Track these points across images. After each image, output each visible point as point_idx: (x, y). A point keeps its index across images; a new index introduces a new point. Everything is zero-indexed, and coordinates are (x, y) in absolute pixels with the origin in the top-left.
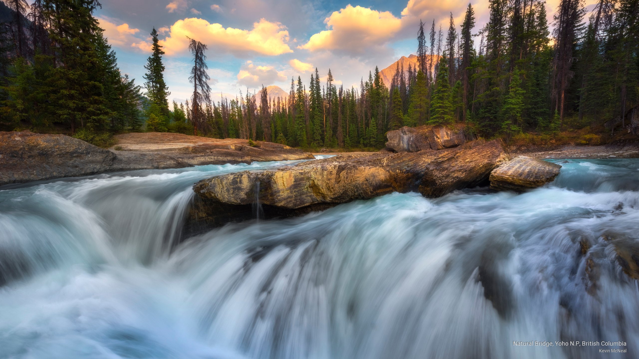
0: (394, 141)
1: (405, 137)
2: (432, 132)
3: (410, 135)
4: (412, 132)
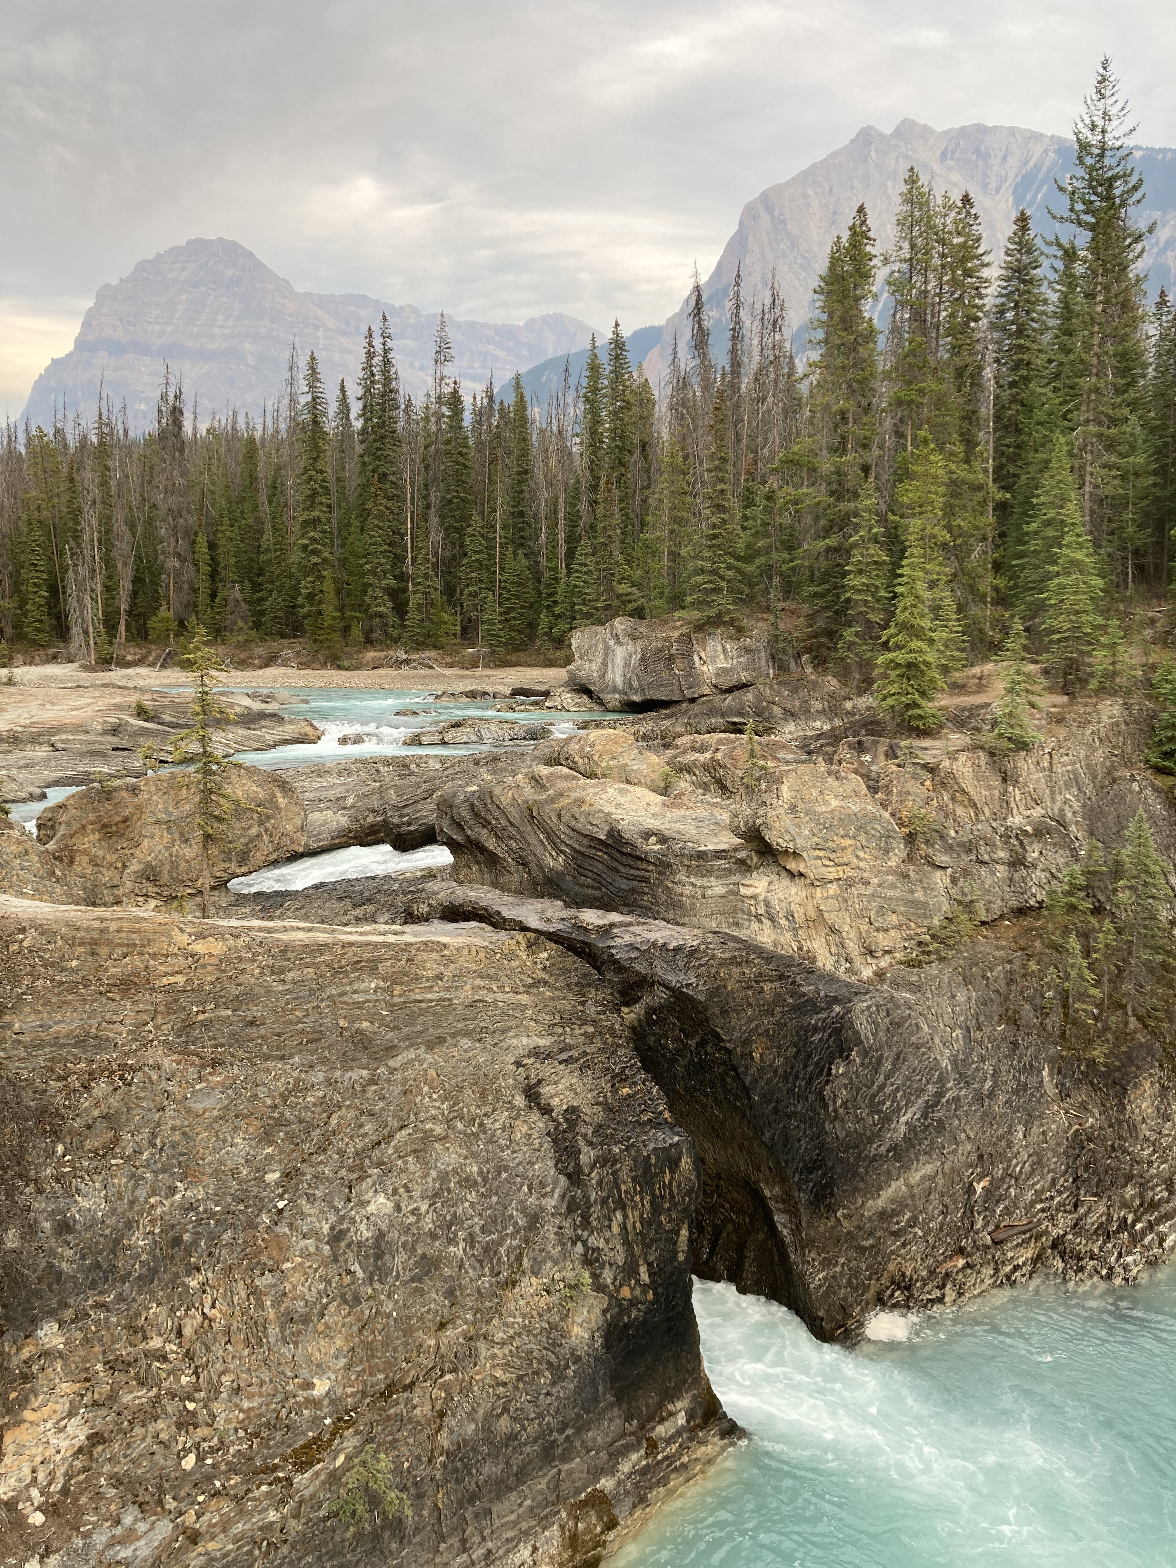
0: (590, 661)
1: (620, 653)
2: (687, 640)
3: (630, 647)
4: (634, 638)
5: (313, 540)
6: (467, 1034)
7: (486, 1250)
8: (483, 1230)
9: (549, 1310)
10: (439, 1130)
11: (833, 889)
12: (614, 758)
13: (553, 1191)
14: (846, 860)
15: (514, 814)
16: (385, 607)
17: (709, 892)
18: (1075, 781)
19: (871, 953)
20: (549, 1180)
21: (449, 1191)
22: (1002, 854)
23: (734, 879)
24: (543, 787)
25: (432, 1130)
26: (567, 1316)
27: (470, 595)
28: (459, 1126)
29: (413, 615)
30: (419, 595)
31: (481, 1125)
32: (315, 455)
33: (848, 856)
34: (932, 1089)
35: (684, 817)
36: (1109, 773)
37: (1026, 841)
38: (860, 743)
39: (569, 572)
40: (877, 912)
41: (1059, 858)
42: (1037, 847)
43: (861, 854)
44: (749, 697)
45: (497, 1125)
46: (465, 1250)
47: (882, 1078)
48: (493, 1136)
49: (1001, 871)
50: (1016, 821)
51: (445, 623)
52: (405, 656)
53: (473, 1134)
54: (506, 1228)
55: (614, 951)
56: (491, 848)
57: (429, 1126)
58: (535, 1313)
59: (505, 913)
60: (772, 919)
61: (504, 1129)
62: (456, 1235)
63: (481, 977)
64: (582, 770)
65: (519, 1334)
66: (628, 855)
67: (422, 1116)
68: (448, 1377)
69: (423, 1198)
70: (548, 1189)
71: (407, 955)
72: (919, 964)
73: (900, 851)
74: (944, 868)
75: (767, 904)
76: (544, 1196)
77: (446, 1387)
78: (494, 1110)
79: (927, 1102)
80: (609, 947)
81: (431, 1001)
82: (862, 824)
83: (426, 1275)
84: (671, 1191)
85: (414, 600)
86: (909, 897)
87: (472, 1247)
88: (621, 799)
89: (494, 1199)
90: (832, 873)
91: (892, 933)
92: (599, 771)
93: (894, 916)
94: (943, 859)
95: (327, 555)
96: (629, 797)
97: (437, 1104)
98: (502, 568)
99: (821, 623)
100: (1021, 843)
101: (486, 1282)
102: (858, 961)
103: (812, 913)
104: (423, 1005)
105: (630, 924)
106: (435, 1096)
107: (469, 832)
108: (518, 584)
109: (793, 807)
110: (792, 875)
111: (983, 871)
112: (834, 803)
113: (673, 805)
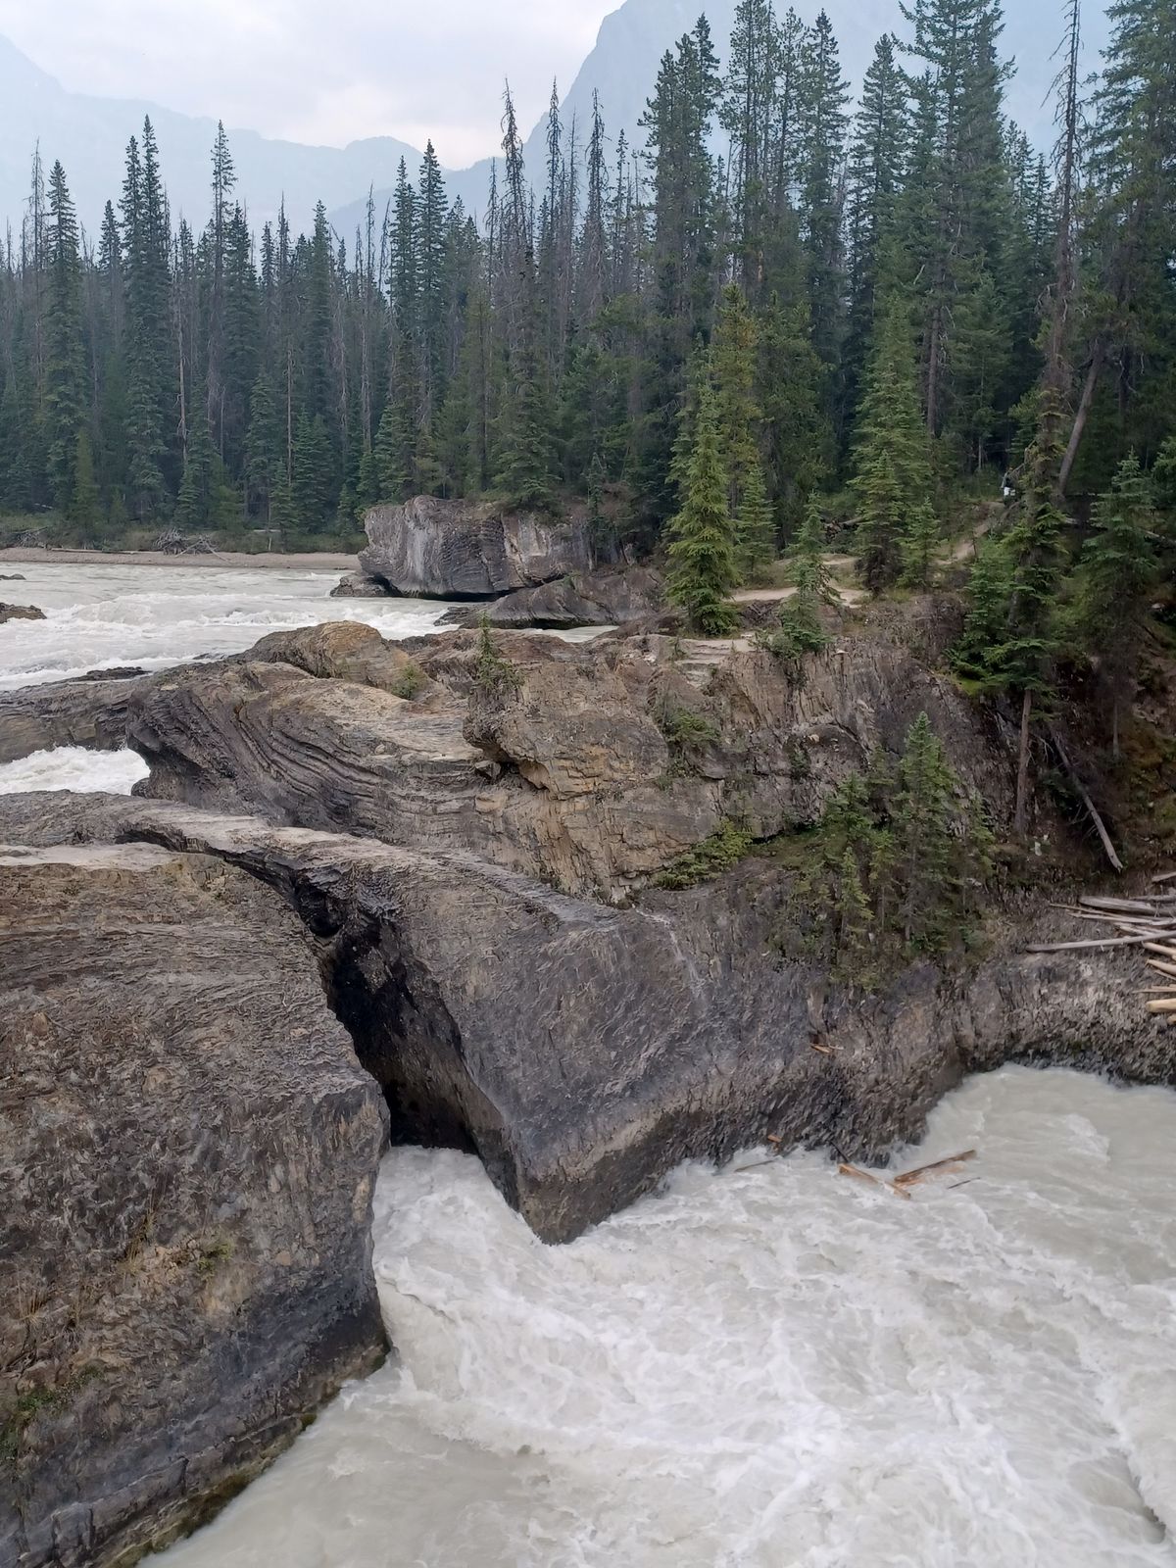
0: (386, 546)
1: (420, 538)
2: (496, 525)
3: (432, 531)
4: (436, 520)
5: (64, 396)
6: (93, 970)
7: (100, 1218)
8: (97, 1195)
9: (179, 1283)
10: (43, 1082)
11: (581, 803)
12: (352, 654)
13: (193, 1148)
14: (597, 771)
15: (219, 718)
16: (154, 479)
17: (441, 808)
18: (867, 686)
19: (624, 874)
20: (189, 1135)
21: (53, 1152)
22: (783, 765)
23: (469, 793)
24: (260, 688)
25: (34, 1083)
26: (202, 1289)
27: (258, 466)
28: (73, 1076)
29: (188, 490)
30: (196, 466)
31: (103, 1075)
32: (63, 290)
33: (599, 767)
34: (680, 1021)
35: (425, 723)
36: (908, 677)
37: (810, 750)
38: (645, 641)
39: (374, 444)
40: (631, 830)
41: (846, 771)
42: (822, 756)
43: (616, 764)
44: (558, 589)
45: (125, 1075)
46: (71, 1220)
47: (622, 1010)
48: (119, 1087)
49: (782, 784)
50: (801, 728)
51: (226, 499)
52: (178, 538)
53: (92, 1086)
54: (128, 1192)
55: (309, 875)
56: (190, 756)
57: (29, 1078)
58: (159, 1288)
59: (189, 832)
60: (511, 837)
61: (134, 1078)
62: (60, 1202)
63: (122, 904)
64: (314, 669)
65: (137, 1313)
66: (351, 766)
67: (22, 1067)
68: (40, 1364)
69: (17, 1161)
70: (186, 1145)
71: (20, 880)
72: (678, 886)
73: (663, 757)
74: (716, 780)
75: (506, 821)
76: (181, 1153)
77: (37, 1377)
78: (121, 1058)
79: (673, 1036)
80: (305, 870)
81: (48, 933)
82: (617, 731)
83: (18, 1248)
84: (347, 1141)
85: (189, 470)
86: (670, 811)
87: (82, 1215)
88: (350, 702)
89: (115, 1159)
90: (580, 786)
91: (649, 851)
92: (331, 669)
93: (651, 834)
94: (714, 769)
95: (81, 414)
96: (360, 700)
97: (43, 1053)
98: (295, 436)
99: (644, 509)
100: (806, 753)
101: (97, 1255)
102: (608, 882)
103: (555, 830)
104: (38, 939)
105: (334, 844)
106: (42, 1043)
107: (162, 737)
108: (313, 456)
109: (534, 711)
110: (533, 788)
111: (761, 783)
112: (583, 706)
113: (415, 709)
